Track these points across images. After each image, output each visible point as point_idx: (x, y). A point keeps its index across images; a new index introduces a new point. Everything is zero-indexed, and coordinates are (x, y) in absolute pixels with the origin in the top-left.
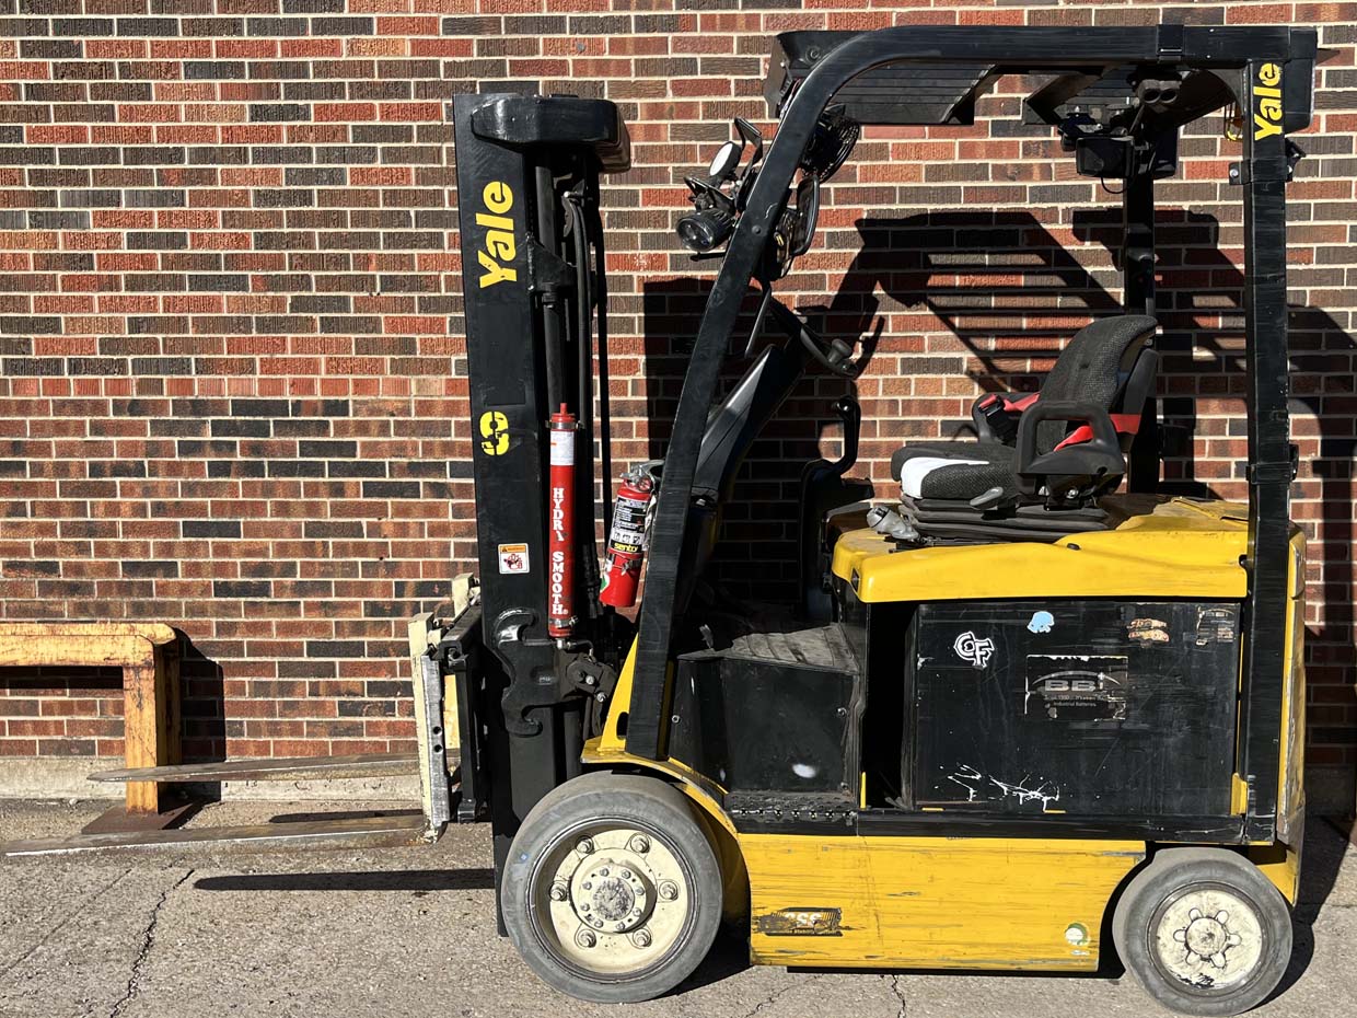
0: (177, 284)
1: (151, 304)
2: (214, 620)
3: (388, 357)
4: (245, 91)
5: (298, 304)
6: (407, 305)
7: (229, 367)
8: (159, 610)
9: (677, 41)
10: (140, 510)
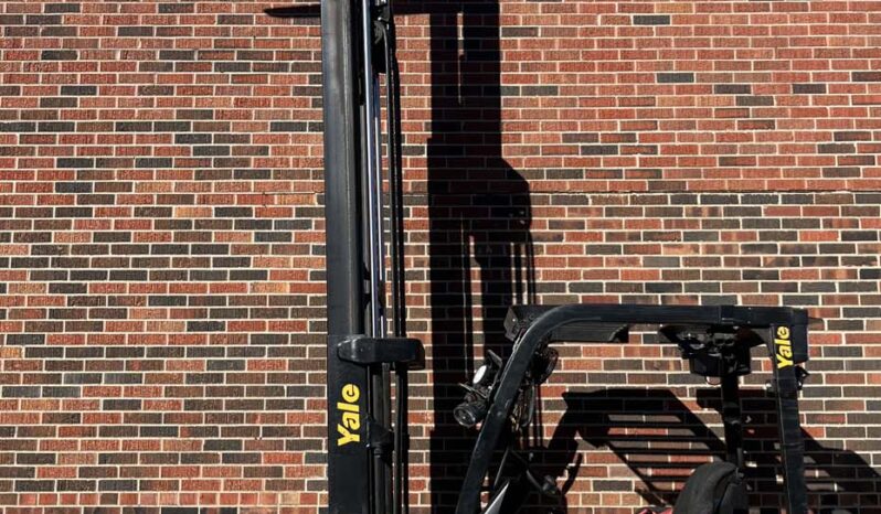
5: (209, 445)
6: (278, 445)
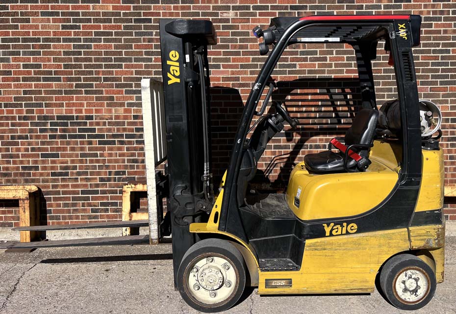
0: (38, 79)
1: (30, 86)
2: (51, 184)
3: (106, 102)
4: (60, 21)
7: (56, 105)
8: (33, 181)
9: (193, 6)
10: (27, 150)
